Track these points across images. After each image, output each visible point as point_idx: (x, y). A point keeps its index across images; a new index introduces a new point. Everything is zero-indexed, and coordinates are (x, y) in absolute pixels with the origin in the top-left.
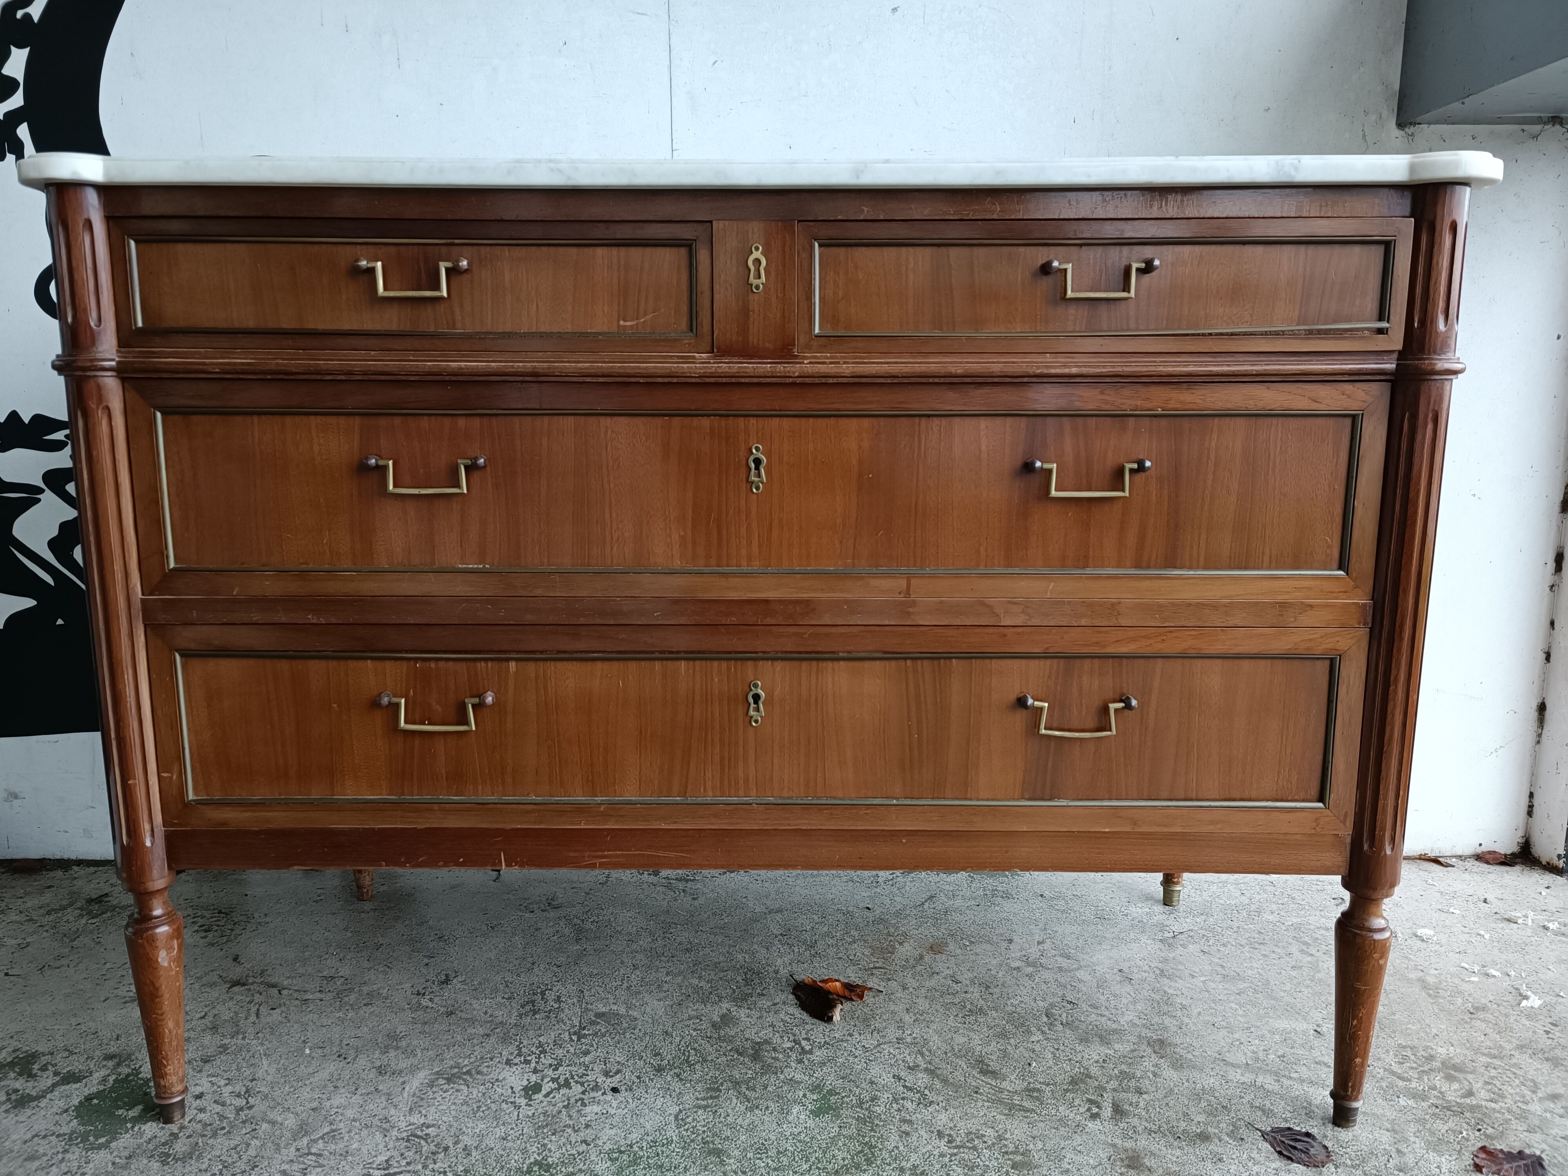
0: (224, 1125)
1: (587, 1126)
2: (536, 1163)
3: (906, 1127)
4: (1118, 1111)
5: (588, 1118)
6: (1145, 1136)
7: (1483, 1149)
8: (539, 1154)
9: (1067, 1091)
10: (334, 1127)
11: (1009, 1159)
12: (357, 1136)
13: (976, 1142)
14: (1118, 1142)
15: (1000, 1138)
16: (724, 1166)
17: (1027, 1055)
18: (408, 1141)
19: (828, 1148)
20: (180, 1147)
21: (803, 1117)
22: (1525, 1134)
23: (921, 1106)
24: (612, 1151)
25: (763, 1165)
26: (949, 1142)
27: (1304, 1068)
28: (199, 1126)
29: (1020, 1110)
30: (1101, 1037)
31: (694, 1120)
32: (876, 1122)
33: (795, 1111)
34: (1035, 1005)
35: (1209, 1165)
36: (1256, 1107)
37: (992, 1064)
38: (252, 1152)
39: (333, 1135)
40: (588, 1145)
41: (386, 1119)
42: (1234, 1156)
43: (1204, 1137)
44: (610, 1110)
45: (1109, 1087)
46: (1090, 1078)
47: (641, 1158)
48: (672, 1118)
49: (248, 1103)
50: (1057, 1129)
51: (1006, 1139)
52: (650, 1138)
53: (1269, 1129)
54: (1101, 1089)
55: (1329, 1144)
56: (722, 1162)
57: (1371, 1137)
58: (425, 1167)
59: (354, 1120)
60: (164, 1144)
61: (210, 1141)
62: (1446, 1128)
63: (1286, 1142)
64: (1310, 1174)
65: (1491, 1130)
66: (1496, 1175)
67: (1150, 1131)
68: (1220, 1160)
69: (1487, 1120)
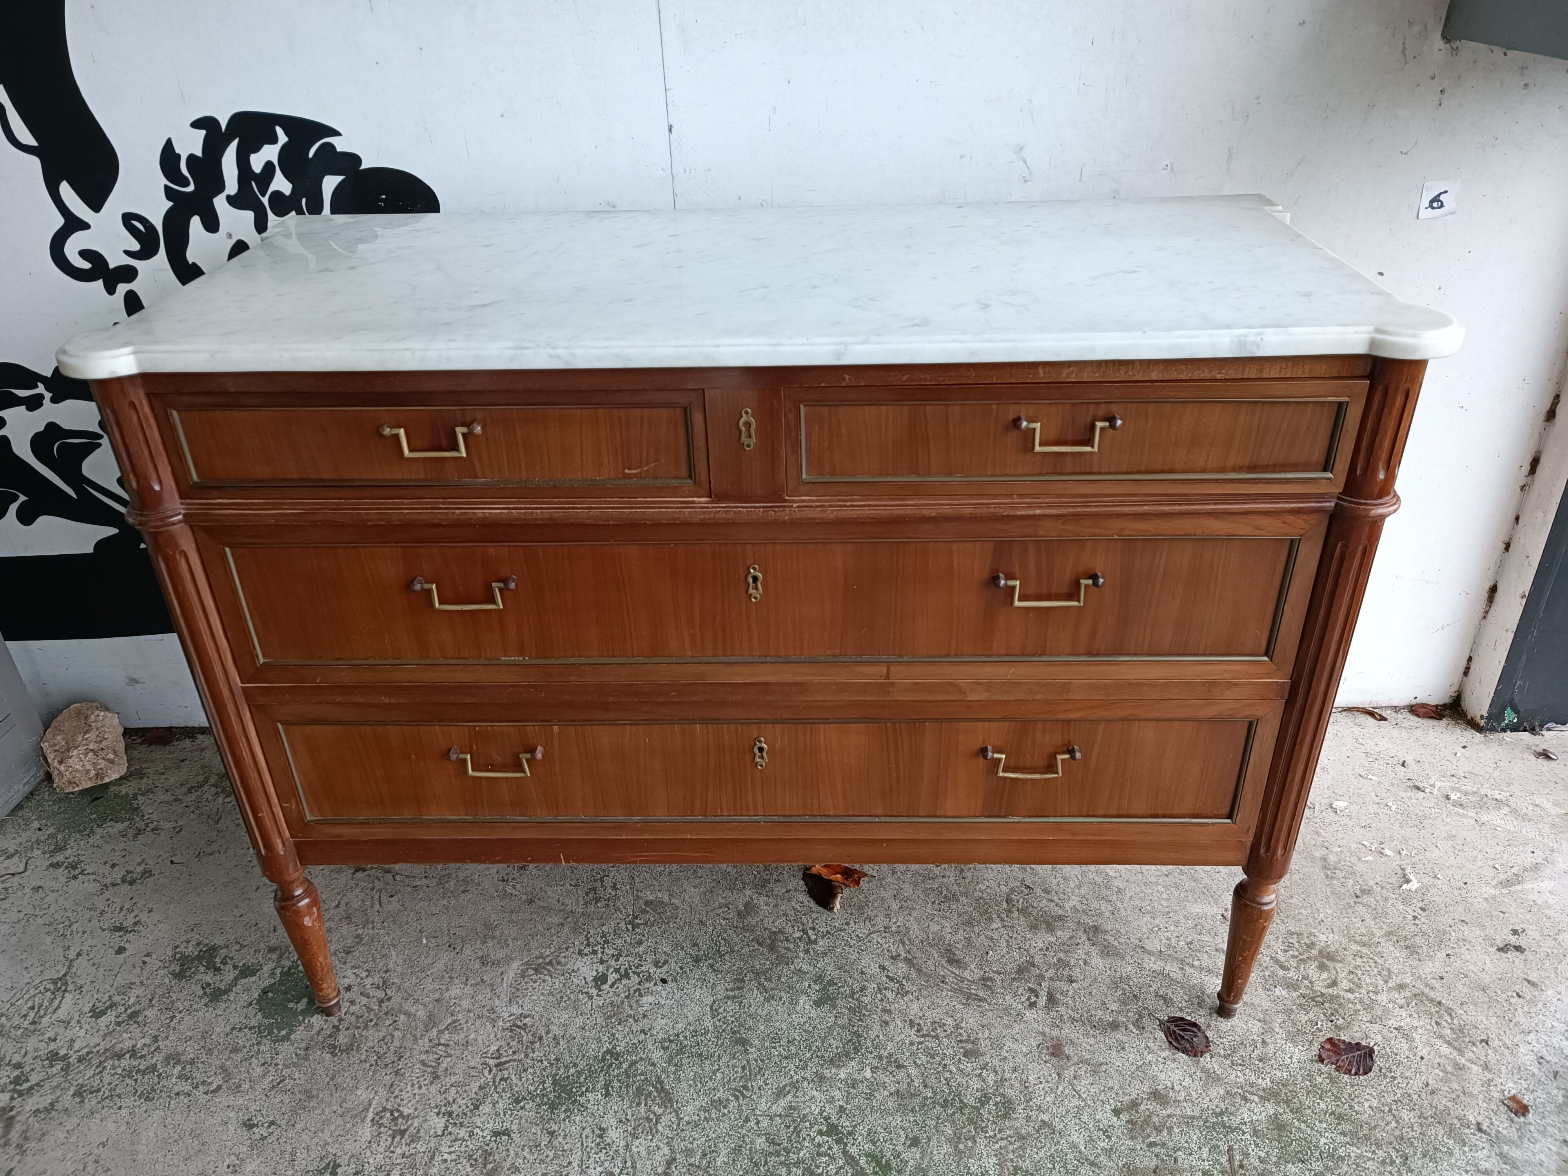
0: (372, 1017)
1: (644, 1016)
2: (608, 1051)
3: (886, 1017)
4: (1052, 999)
5: (645, 1009)
6: (1069, 1024)
7: (1330, 1040)
8: (609, 1043)
9: (1014, 979)
10: (455, 1018)
11: (962, 1047)
12: (473, 1027)
13: (939, 1031)
14: (1047, 1030)
15: (957, 1027)
16: (748, 1054)
17: (986, 944)
18: (511, 1031)
19: (826, 1037)
20: (343, 1038)
21: (807, 1007)
22: (1368, 1024)
23: (899, 996)
24: (663, 1040)
25: (777, 1053)
26: (918, 1031)
27: (1206, 956)
28: (353, 1018)
29: (975, 999)
30: (1048, 924)
31: (725, 1010)
32: (864, 1012)
33: (801, 1001)
34: (998, 890)
35: (1114, 1053)
36: (1160, 996)
37: (957, 952)
38: (397, 1043)
39: (454, 1026)
40: (646, 1034)
41: (492, 1010)
42: (1134, 1045)
43: (1114, 1026)
44: (660, 1000)
45: (1047, 975)
46: (1034, 967)
47: (685, 1047)
48: (708, 1008)
49: (386, 994)
50: (1001, 1018)
51: (962, 1028)
52: (692, 1028)
53: (1166, 1018)
54: (1041, 977)
55: (1209, 1034)
56: (746, 1052)
57: (1245, 1027)
58: (526, 1056)
59: (469, 1011)
60: (330, 1036)
61: (364, 1033)
62: (1307, 1018)
63: (1178, 1032)
64: (1190, 1063)
65: (1341, 1021)
66: (1334, 1066)
67: (1073, 1020)
68: (1123, 1049)
69: (1341, 1011)
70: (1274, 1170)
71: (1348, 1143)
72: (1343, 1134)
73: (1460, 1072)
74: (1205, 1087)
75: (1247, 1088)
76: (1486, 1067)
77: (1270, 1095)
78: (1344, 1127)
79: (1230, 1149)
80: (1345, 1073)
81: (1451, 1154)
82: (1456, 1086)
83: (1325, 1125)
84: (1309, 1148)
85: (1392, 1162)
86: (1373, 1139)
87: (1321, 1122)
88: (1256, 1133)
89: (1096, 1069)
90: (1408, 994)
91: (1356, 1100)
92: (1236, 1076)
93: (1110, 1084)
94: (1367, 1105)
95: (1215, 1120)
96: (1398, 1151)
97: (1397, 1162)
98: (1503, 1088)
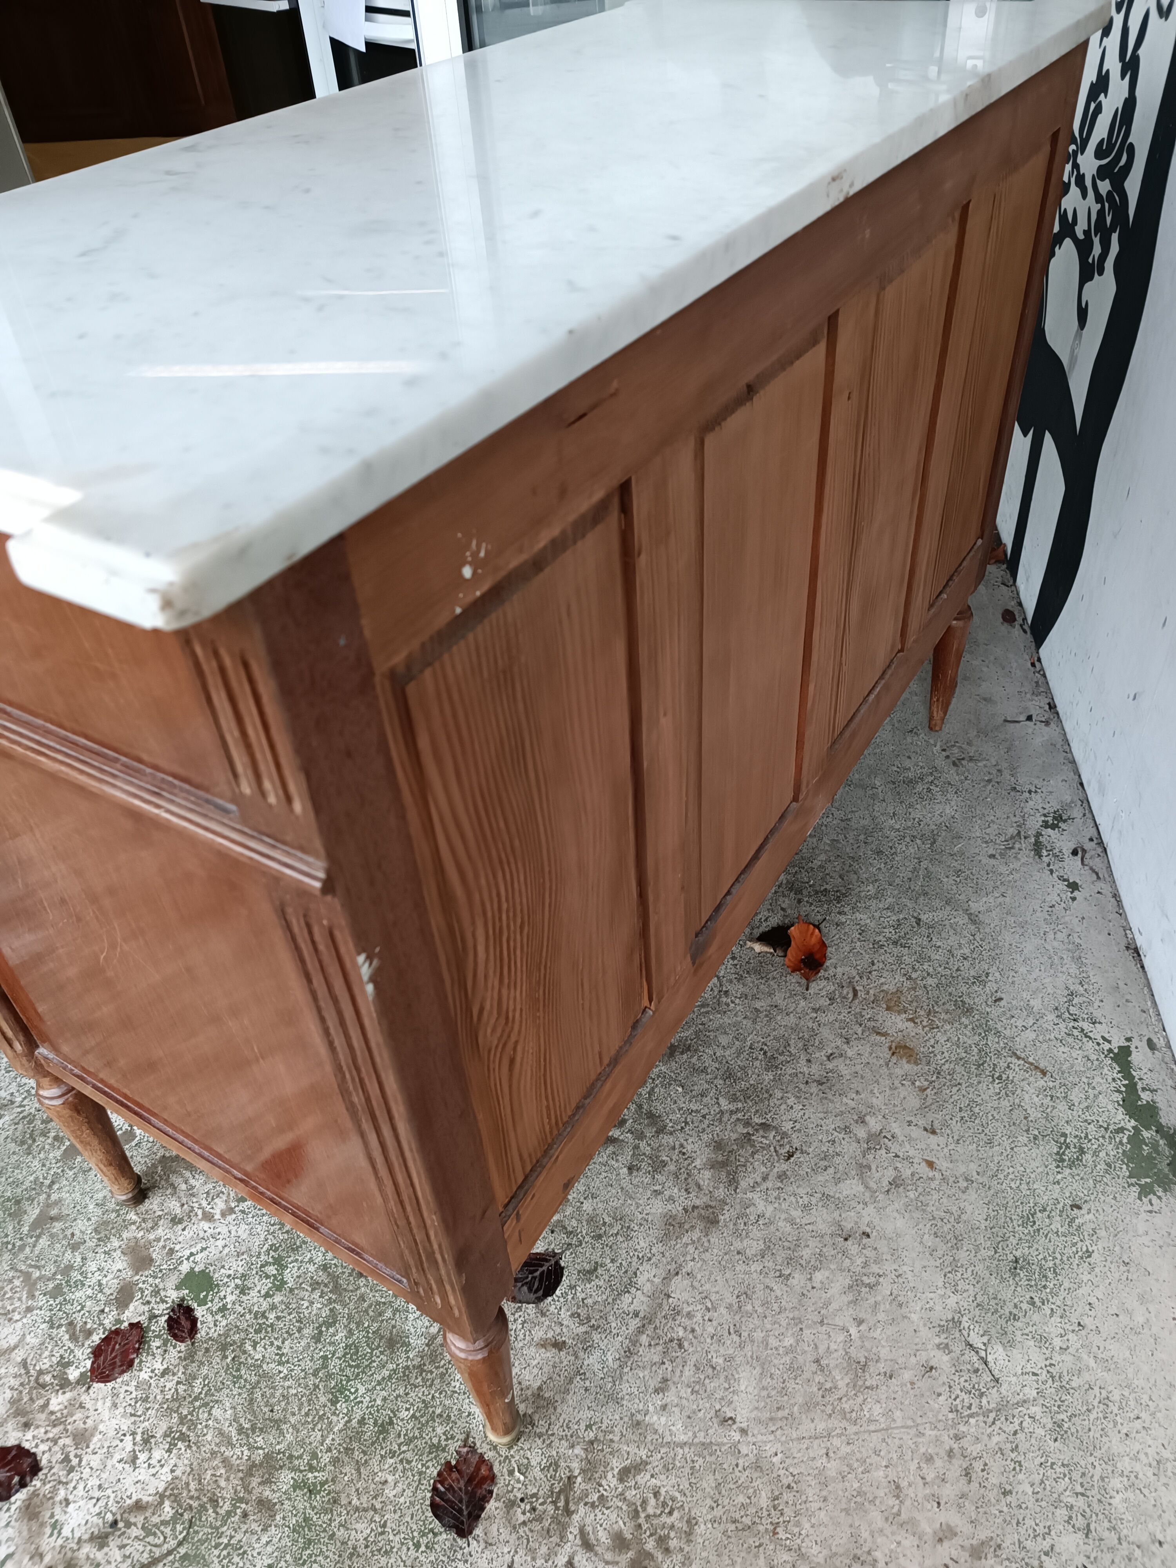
7: (492, 1479)
30: (724, 1164)
34: (784, 1118)
36: (596, 1269)
45: (643, 1144)
53: (563, 1264)
62: (533, 1463)
63: (541, 1270)
65: (522, 1518)
69: (537, 1527)
71: (349, 1421)
72: (362, 1422)
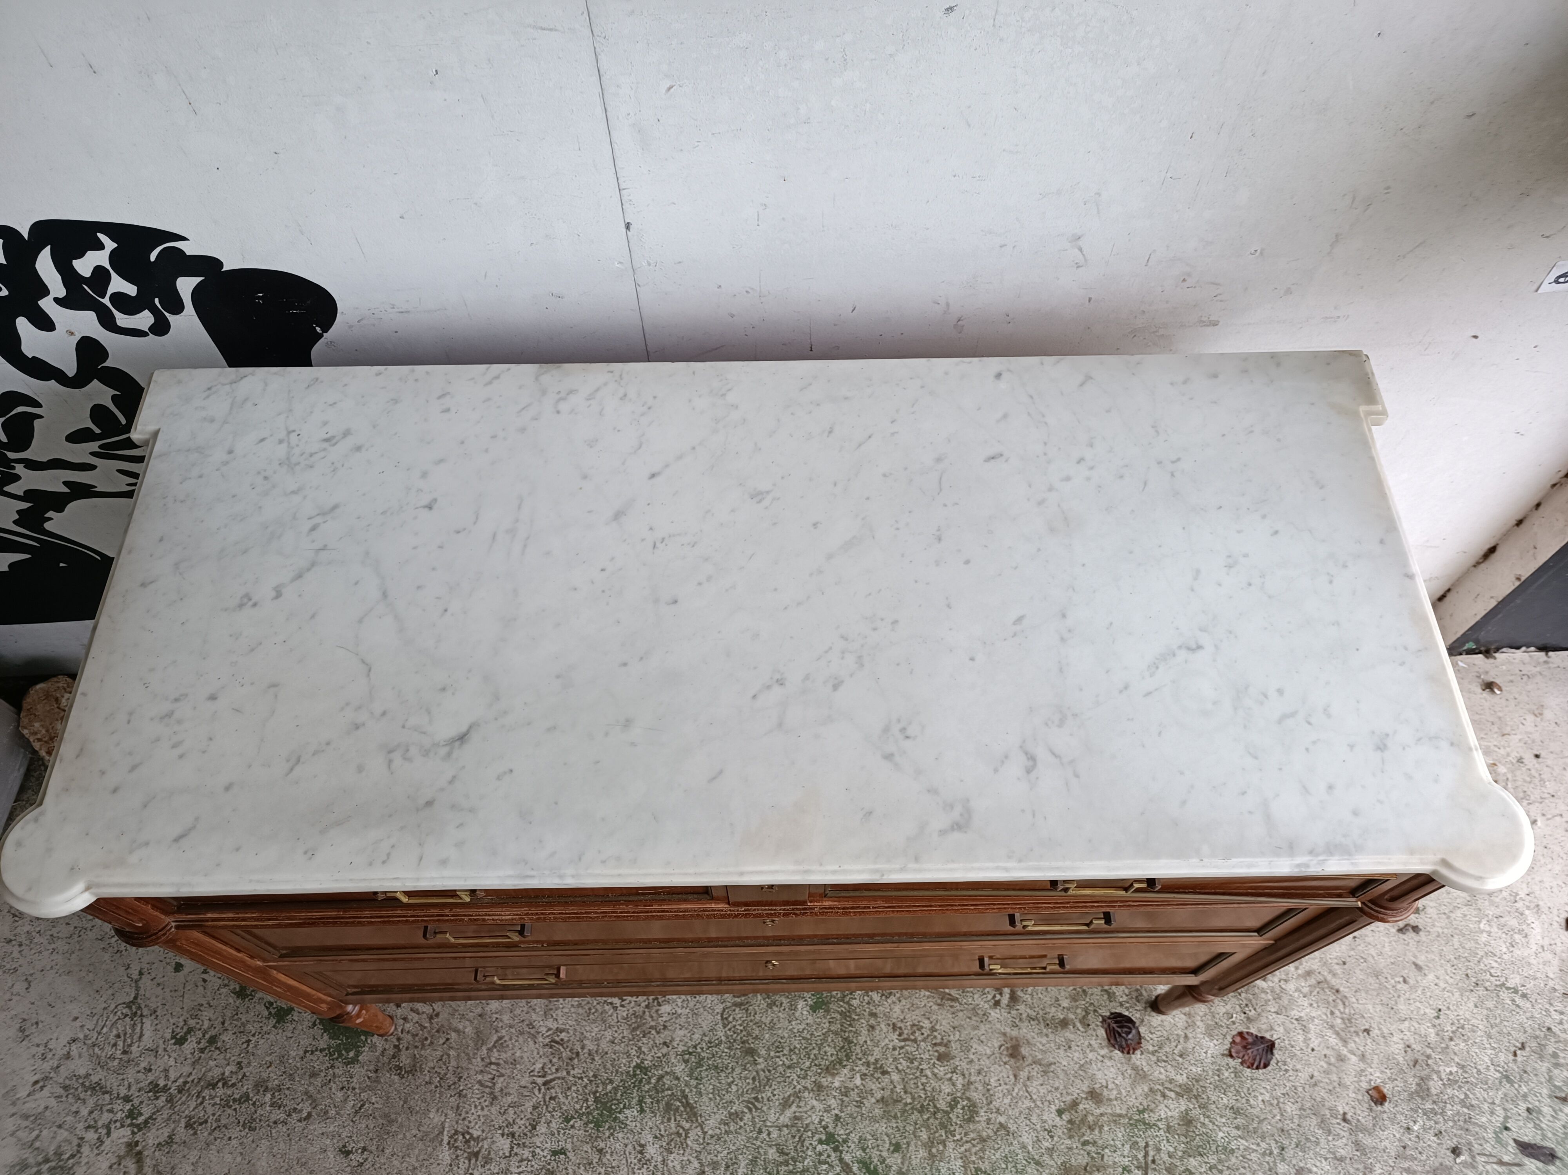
0: (426, 1035)
1: (665, 1027)
2: (638, 1066)
3: (872, 1021)
4: (1014, 997)
5: (664, 1019)
6: (1026, 1024)
7: (1240, 1034)
8: (638, 1057)
10: (499, 1034)
11: (937, 1051)
12: (517, 1044)
13: (917, 1034)
14: (1008, 1030)
15: (933, 1029)
16: (756, 1064)
18: (551, 1047)
19: (822, 1044)
20: (405, 1059)
21: (805, 1013)
22: (1274, 1015)
23: (884, 998)
24: (683, 1053)
25: (781, 1063)
26: (900, 1035)
28: (409, 1037)
29: (948, 999)
31: (734, 1018)
32: (854, 1016)
33: (799, 1007)
35: (1062, 1051)
38: (453, 1063)
39: (500, 1044)
40: (668, 1047)
41: (531, 1025)
42: (1079, 1044)
43: (1064, 1024)
44: (677, 1009)
47: (703, 1059)
48: (719, 1017)
49: (434, 1010)
50: (970, 1018)
51: (936, 1031)
52: (707, 1039)
53: (1108, 1014)
55: (1142, 1030)
56: (755, 1063)
57: (1172, 1021)
58: (568, 1073)
59: (511, 1027)
60: (394, 1057)
61: (423, 1052)
62: (1225, 1010)
64: (1123, 1061)
65: (1253, 1011)
66: (1240, 1060)
67: (1031, 1018)
68: (1070, 1047)
69: (1254, 1001)
70: (1178, 1164)
71: (1240, 1136)
72: (1237, 1128)
73: (1341, 1063)
74: (1133, 1085)
75: (1167, 1085)
76: (1363, 1057)
77: (1185, 1091)
78: (1240, 1121)
79: (1147, 1146)
80: (1249, 1067)
81: (1317, 1143)
82: (1334, 1077)
83: (1224, 1120)
84: (1209, 1142)
85: (1271, 1153)
86: (1260, 1131)
87: (1221, 1117)
88: (1169, 1128)
89: (1047, 1069)
90: (1312, 981)
91: (1253, 1094)
92: (1160, 1073)
93: (1057, 1085)
94: (1260, 1098)
95: (1137, 1117)
96: (1277, 1142)
97: (1275, 1152)
98: (1371, 1077)
